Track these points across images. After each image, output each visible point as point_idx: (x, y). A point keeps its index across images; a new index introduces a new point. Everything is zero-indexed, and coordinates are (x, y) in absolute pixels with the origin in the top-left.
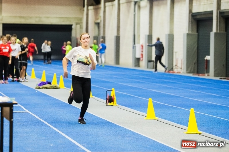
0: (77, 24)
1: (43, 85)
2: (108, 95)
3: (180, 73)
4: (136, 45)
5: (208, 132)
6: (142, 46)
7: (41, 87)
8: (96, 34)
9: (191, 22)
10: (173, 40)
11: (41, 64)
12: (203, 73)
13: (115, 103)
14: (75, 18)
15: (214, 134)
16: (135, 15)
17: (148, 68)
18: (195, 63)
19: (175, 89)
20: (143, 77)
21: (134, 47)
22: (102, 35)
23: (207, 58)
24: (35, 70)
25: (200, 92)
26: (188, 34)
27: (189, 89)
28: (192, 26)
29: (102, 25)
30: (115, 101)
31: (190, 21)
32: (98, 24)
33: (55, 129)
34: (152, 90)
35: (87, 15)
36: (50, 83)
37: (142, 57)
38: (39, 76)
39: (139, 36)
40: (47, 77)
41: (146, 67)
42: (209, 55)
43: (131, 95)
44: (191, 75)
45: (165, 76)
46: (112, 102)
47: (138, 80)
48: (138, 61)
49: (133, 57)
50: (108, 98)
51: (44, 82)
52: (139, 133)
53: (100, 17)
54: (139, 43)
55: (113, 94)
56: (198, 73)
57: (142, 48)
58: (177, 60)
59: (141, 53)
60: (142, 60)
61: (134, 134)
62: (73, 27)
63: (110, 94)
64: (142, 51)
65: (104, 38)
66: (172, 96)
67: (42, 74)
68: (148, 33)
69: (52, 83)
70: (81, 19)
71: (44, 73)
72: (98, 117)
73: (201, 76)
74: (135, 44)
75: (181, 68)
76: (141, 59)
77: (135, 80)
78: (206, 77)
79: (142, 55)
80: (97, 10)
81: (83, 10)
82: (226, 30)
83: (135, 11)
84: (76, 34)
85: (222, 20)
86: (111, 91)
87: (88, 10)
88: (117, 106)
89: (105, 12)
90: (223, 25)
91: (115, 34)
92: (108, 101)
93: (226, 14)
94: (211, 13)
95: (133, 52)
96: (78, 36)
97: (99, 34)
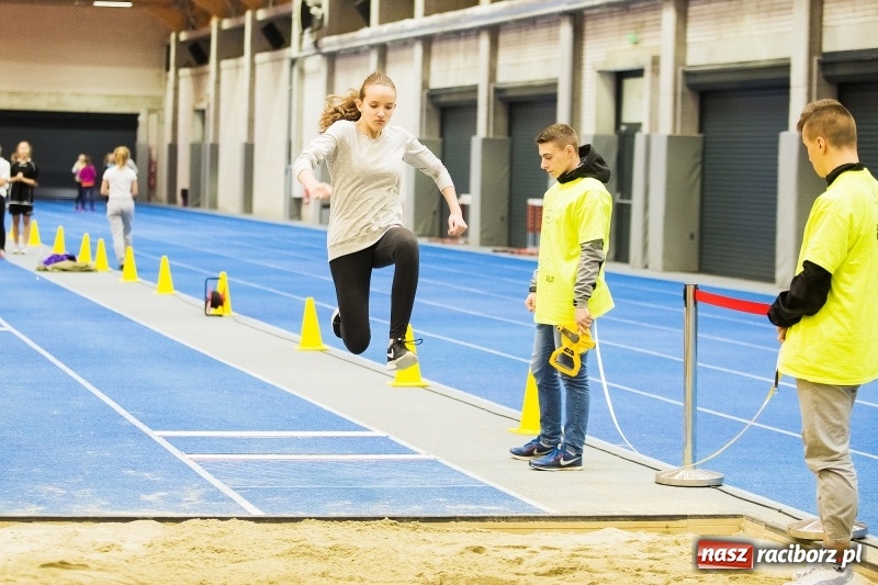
0: (150, 111)
1: (56, 261)
2: (210, 290)
5: (444, 383)
7: (49, 267)
8: (197, 137)
9: (428, 110)
13: (227, 309)
14: (147, 97)
15: (459, 389)
16: (291, 91)
18: (435, 213)
20: (307, 244)
21: (288, 172)
22: (210, 140)
24: (39, 225)
25: (439, 283)
28: (429, 120)
29: (210, 115)
30: (228, 303)
31: (425, 107)
32: (202, 113)
33: (71, 373)
35: (176, 89)
36: (72, 258)
38: (48, 240)
39: (301, 143)
40: (68, 243)
41: (317, 220)
42: (467, 191)
43: (271, 290)
44: (424, 241)
46: (220, 307)
47: (292, 254)
48: (297, 203)
49: (285, 196)
50: (209, 296)
51: (58, 256)
52: (277, 385)
53: (208, 95)
55: (222, 287)
56: (441, 236)
60: (308, 203)
61: (264, 386)
62: (141, 119)
63: (216, 287)
65: (215, 148)
67: (54, 234)
69: (78, 258)
70: (160, 100)
71: (60, 232)
72: (181, 344)
73: (448, 245)
74: (290, 163)
76: (305, 200)
77: (285, 252)
78: (459, 246)
80: (199, 80)
81: (167, 79)
82: (510, 132)
83: (291, 83)
84: (148, 137)
85: (501, 108)
86: (218, 279)
87: (177, 77)
88: (233, 317)
89: (218, 82)
90: (503, 121)
91: (244, 138)
92: (209, 303)
93: (509, 94)
94: (474, 90)
95: (286, 184)
96: (153, 142)
97: (203, 139)
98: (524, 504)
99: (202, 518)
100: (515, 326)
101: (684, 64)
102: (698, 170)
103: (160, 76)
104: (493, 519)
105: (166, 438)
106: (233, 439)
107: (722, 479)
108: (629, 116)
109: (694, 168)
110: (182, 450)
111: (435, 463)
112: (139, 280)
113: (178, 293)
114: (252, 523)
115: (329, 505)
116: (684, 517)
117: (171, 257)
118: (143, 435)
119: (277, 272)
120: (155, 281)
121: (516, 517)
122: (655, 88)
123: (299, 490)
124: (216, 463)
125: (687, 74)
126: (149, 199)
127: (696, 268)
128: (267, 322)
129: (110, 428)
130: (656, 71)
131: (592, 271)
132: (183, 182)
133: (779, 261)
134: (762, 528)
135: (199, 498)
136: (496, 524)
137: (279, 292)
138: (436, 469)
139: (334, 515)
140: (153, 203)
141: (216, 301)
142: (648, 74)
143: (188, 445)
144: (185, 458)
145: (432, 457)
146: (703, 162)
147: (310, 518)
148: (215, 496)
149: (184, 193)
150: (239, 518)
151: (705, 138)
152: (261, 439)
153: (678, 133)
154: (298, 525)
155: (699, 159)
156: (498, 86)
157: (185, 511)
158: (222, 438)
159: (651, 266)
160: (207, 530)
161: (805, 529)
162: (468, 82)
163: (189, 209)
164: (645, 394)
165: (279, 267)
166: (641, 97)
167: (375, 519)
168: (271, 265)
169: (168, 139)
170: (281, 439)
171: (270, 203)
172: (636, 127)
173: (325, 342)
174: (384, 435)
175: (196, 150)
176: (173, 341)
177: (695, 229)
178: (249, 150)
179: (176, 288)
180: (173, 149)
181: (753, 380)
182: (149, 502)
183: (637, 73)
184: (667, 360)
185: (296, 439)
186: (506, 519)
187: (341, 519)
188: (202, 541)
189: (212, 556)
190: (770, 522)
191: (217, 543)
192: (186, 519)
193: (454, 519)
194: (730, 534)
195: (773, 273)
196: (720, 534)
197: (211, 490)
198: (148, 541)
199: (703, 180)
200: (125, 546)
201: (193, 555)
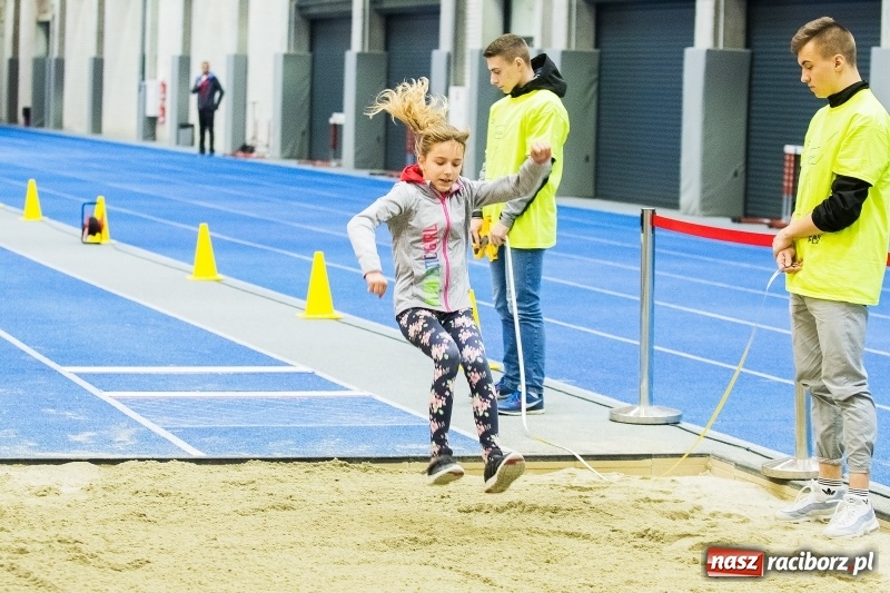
2: (87, 216)
3: (263, 157)
4: (148, 82)
5: (358, 315)
6: (164, 86)
8: (40, 52)
9: (296, 23)
10: (246, 72)
12: (325, 159)
13: (104, 237)
15: (375, 321)
17: (178, 143)
18: (303, 133)
19: (256, 200)
20: (170, 167)
21: (142, 89)
22: (55, 54)
23: (336, 118)
25: (321, 208)
26: (287, 57)
27: (293, 200)
28: (298, 33)
29: (55, 27)
30: (106, 229)
31: (292, 20)
32: (45, 26)
34: (196, 202)
37: (163, 115)
39: (156, 58)
41: (174, 141)
42: (340, 109)
43: (145, 216)
44: (293, 164)
45: (225, 166)
46: (98, 234)
47: (157, 177)
48: (152, 123)
49: (139, 113)
50: (86, 222)
52: (181, 318)
53: (53, 6)
54: (155, 78)
55: (100, 211)
56: (311, 158)
57: (164, 92)
58: (256, 124)
59: (159, 103)
60: (163, 123)
61: (168, 319)
63: (93, 212)
64: (164, 99)
65: (60, 63)
66: (252, 220)
68: (178, 52)
72: (64, 274)
73: (320, 167)
74: (143, 79)
75: (267, 146)
76: (161, 120)
78: (332, 168)
79: (163, 109)
82: (387, 46)
86: (95, 203)
88: (113, 245)
90: (379, 35)
91: (92, 52)
92: (87, 230)
93: (386, 6)
94: (348, 1)
95: (139, 103)
97: (48, 52)
99: (140, 460)
102: (594, 88)
105: (78, 375)
106: (150, 375)
107: (680, 417)
108: (519, 30)
109: (591, 84)
110: (99, 387)
111: (370, 401)
113: (47, 219)
114: (193, 465)
115: (271, 445)
116: (649, 456)
117: (38, 181)
118: (52, 371)
119: (145, 196)
120: (21, 206)
121: (473, 457)
123: (235, 429)
124: (138, 400)
127: (591, 193)
128: (151, 250)
129: (13, 364)
132: (25, 100)
133: (684, 185)
134: (732, 467)
135: (132, 437)
137: (154, 219)
138: (375, 407)
139: (279, 455)
141: (94, 228)
143: (103, 382)
144: (105, 396)
145: (367, 394)
146: (599, 79)
147: (255, 459)
148: (147, 436)
149: (26, 111)
150: (179, 460)
151: (601, 53)
152: (180, 375)
153: (573, 48)
154: (242, 466)
155: (595, 76)
157: (120, 452)
158: (138, 375)
160: (147, 473)
161: (778, 468)
163: (32, 129)
166: (532, 10)
167: (323, 459)
168: (137, 189)
169: (8, 54)
170: (200, 375)
171: (122, 122)
173: (219, 272)
174: (310, 370)
175: (39, 65)
176: (55, 271)
177: (590, 150)
178: (98, 66)
179: (44, 214)
180: (14, 65)
181: (681, 312)
182: (79, 443)
184: (585, 290)
185: (216, 375)
187: (286, 460)
188: (144, 485)
189: (157, 500)
190: (739, 461)
191: (161, 486)
192: (123, 460)
193: (408, 459)
194: (697, 474)
195: (677, 198)
196: (685, 475)
197: (142, 429)
198: (86, 485)
199: (599, 99)
200: (62, 489)
201: (136, 499)
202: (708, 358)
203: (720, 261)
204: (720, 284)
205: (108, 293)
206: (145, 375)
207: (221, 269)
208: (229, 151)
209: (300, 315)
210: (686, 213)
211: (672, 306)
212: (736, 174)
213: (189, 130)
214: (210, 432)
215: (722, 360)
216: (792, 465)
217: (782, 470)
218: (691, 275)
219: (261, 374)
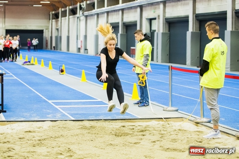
0: (46, 29)
4: (78, 41)
6: (82, 41)
7: (25, 64)
8: (57, 35)
10: (98, 38)
11: (27, 52)
13: (64, 73)
14: (45, 26)
16: (77, 24)
17: (85, 53)
20: (82, 58)
21: (77, 42)
24: (22, 55)
29: (60, 30)
30: (65, 71)
32: (58, 29)
35: (52, 24)
36: (30, 62)
37: (82, 47)
38: (24, 58)
39: (80, 36)
40: (29, 59)
41: (84, 53)
43: (74, 68)
45: (94, 58)
47: (78, 60)
48: (79, 49)
49: (76, 47)
50: (60, 70)
51: (26, 62)
52: (77, 90)
53: (59, 25)
54: (80, 40)
55: (63, 68)
57: (82, 43)
59: (81, 45)
61: (74, 90)
62: (44, 31)
64: (82, 44)
65: (61, 37)
67: (25, 57)
68: (84, 34)
69: (31, 62)
70: (48, 27)
71: (27, 56)
74: (77, 40)
76: (81, 48)
79: (81, 46)
80: (57, 22)
81: (50, 22)
82: (126, 32)
83: (77, 22)
84: (46, 35)
85: (124, 27)
86: (62, 66)
87: (52, 21)
88: (66, 75)
89: (61, 22)
90: (125, 30)
91: (67, 35)
92: (61, 72)
93: (126, 24)
94: (118, 23)
95: (77, 45)
96: (47, 36)
97: (58, 35)
98: (134, 116)
99: (61, 120)
100: (129, 75)
101: (165, 17)
103: (48, 21)
104: (127, 119)
105: (52, 102)
106: (67, 102)
107: (178, 109)
108: (153, 29)
109: (168, 40)
110: (56, 105)
112: (45, 67)
113: (53, 69)
114: (72, 121)
115: (90, 117)
116: (170, 118)
117: (52, 61)
118: (47, 102)
119: (75, 64)
120: (48, 67)
121: (132, 119)
122: (159, 22)
123: (83, 114)
124: (63, 108)
125: (166, 19)
126: (46, 49)
127: (168, 62)
128: (74, 76)
129: (39, 100)
130: (159, 18)
131: (146, 62)
132: (54, 45)
133: (187, 60)
135: (60, 116)
136: (128, 121)
137: (76, 69)
139: (91, 119)
140: (47, 50)
142: (157, 19)
143: (57, 104)
144: (57, 107)
146: (170, 38)
147: (85, 120)
148: (64, 115)
149: (54, 47)
150: (69, 120)
151: (170, 33)
152: (74, 102)
153: (164, 32)
154: (83, 122)
155: (169, 38)
156: (124, 22)
157: (57, 119)
159: (158, 61)
160: (62, 123)
161: (197, 120)
162: (117, 21)
163: (55, 51)
164: (159, 90)
165: (76, 63)
166: (156, 24)
167: (100, 120)
168: (74, 63)
169: (50, 35)
170: (78, 102)
171: (73, 49)
172: (155, 31)
174: (101, 101)
175: (56, 37)
176: (53, 80)
177: (168, 53)
178: (68, 37)
179: (53, 68)
180: (51, 37)
181: (183, 87)
182: (49, 117)
183: (155, 19)
184: (163, 82)
185: (81, 102)
186: (130, 119)
187: (92, 120)
188: (61, 126)
189: (63, 129)
190: (189, 119)
191: (64, 126)
192: (57, 121)
193: (118, 120)
194: (180, 122)
195: (186, 63)
196: (178, 122)
197: (63, 114)
198: (49, 126)
199: (170, 42)
200: (43, 127)
201: (59, 129)
202: (187, 96)
203: (193, 76)
204: (192, 81)
205: (63, 85)
206: (66, 102)
207: (87, 79)
208: (95, 54)
209: (102, 89)
210: (188, 66)
211: (181, 86)
212: (198, 57)
213: (87, 50)
214: (77, 114)
215: (190, 97)
216: (200, 119)
217: (198, 121)
218: (187, 79)
219: (91, 101)
